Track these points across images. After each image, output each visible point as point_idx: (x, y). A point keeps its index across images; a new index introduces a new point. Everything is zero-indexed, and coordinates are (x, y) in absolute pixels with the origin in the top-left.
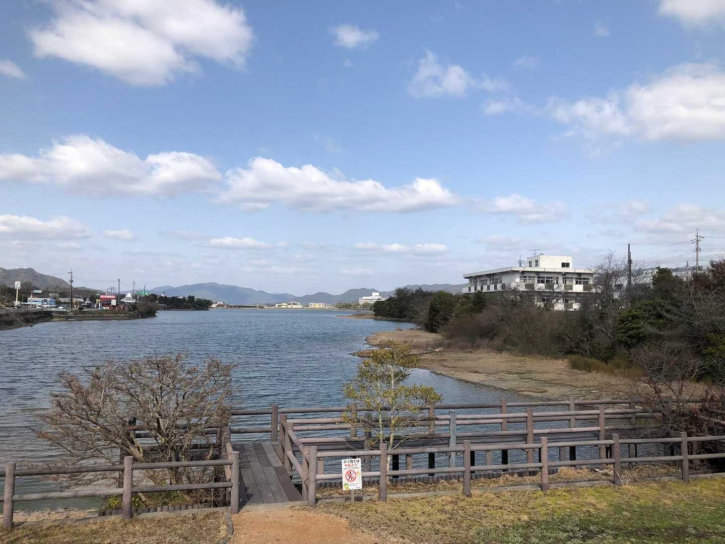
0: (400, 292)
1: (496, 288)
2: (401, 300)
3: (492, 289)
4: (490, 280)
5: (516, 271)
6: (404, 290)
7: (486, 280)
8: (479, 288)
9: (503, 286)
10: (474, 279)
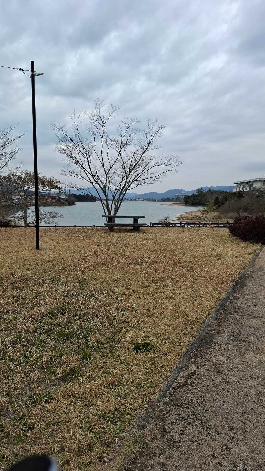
0: (199, 191)
1: (250, 188)
2: (199, 195)
3: (248, 190)
4: (247, 185)
5: (261, 180)
6: (201, 190)
7: (245, 185)
8: (241, 189)
9: (254, 188)
10: (239, 184)
